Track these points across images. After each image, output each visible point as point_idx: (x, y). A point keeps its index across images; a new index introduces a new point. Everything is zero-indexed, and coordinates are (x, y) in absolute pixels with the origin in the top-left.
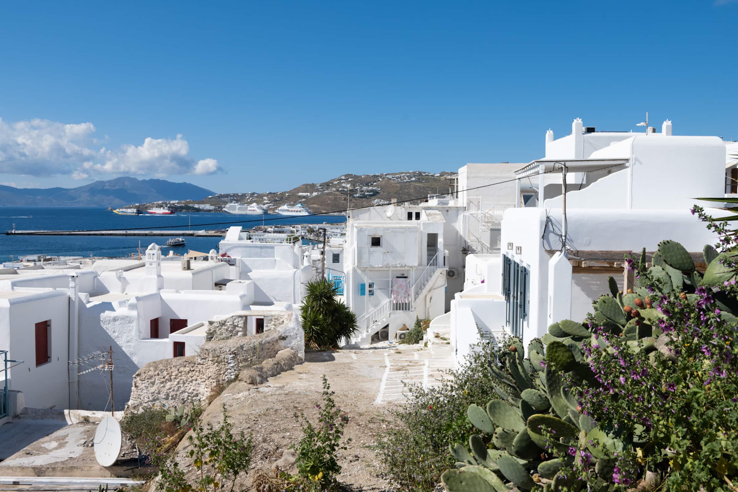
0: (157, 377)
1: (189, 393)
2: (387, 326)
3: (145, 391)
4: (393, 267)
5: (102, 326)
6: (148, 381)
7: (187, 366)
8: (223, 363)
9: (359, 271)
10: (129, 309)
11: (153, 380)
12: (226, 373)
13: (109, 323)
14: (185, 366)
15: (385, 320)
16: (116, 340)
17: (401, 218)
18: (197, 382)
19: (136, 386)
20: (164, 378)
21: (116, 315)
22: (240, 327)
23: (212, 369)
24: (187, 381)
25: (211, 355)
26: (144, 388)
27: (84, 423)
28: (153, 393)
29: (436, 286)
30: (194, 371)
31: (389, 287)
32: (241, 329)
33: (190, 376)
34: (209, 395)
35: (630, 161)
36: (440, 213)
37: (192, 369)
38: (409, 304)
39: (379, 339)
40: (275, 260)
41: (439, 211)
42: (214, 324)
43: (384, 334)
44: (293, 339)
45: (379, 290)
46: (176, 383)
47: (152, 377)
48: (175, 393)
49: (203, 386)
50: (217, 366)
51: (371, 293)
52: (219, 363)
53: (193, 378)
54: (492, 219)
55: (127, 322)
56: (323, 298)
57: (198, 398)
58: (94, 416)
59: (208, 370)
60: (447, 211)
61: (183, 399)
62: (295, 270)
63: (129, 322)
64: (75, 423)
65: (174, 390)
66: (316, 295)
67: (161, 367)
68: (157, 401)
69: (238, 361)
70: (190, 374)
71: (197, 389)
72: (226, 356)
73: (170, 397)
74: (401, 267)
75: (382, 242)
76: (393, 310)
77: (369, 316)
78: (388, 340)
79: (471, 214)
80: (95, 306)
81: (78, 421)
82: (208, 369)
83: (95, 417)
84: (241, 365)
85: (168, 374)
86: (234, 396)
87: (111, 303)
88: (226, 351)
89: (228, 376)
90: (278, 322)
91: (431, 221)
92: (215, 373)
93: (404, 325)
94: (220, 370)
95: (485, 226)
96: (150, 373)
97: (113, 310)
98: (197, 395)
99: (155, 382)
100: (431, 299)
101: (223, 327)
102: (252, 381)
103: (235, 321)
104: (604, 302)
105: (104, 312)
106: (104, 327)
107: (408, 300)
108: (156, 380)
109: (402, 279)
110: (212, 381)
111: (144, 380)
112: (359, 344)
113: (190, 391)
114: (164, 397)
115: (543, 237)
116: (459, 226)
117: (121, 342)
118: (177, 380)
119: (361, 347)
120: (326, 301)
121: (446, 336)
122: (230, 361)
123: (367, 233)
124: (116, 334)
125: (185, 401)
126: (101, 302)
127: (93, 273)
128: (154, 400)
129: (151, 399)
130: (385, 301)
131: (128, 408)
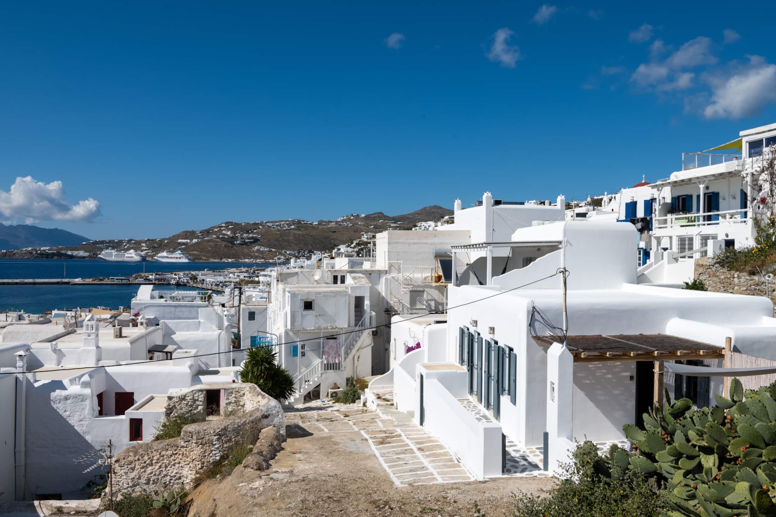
0: (137, 463)
1: (171, 477)
2: (319, 385)
3: (124, 477)
4: (324, 329)
5: (52, 405)
6: (128, 467)
7: (170, 449)
8: (208, 445)
9: (291, 334)
10: (82, 387)
11: (133, 466)
12: (211, 455)
13: (60, 402)
14: (167, 450)
15: (316, 379)
16: (67, 420)
17: (327, 281)
18: (180, 465)
19: (115, 473)
20: (145, 463)
21: (67, 394)
22: (201, 401)
23: (197, 451)
24: (169, 464)
25: (194, 437)
26: (124, 474)
27: (58, 514)
28: (133, 478)
29: (363, 346)
30: (176, 454)
31: (320, 348)
32: (201, 403)
33: (173, 460)
34: (194, 477)
35: (563, 244)
36: (364, 276)
37: (174, 452)
38: (339, 363)
39: (310, 398)
40: (200, 322)
41: (363, 274)
42: (173, 400)
43: (316, 394)
44: (275, 417)
45: (311, 352)
46: (157, 467)
47: (132, 462)
48: (156, 477)
49: (187, 469)
50: (202, 448)
51: (303, 354)
52: (204, 445)
53: (176, 461)
54: (411, 282)
55: (80, 400)
56: (264, 363)
57: (181, 481)
58: (67, 505)
59: (192, 453)
60: (370, 274)
61: (165, 483)
62: (220, 331)
63: (82, 401)
64: (47, 514)
65: (155, 475)
66: (257, 360)
67: (141, 451)
68: (138, 487)
69: (222, 442)
70: (173, 458)
71: (180, 472)
72: (211, 438)
73: (152, 482)
74: (333, 328)
75: (315, 305)
76: (325, 370)
77: (302, 377)
78: (319, 398)
79: (393, 277)
80: (44, 385)
81: (50, 513)
82: (192, 451)
83: (68, 507)
84: (225, 445)
85: (149, 458)
86: (250, 486)
87: (61, 381)
88: (210, 433)
89: (213, 458)
90: (239, 395)
91: (358, 285)
92: (199, 456)
93: (335, 384)
94: (205, 452)
95: (405, 288)
96: (130, 459)
97: (64, 388)
98: (180, 478)
99: (135, 467)
100: (359, 357)
101: (183, 402)
102: (259, 467)
103: (195, 396)
104: (712, 427)
105: (55, 391)
106: (55, 406)
107: (339, 360)
108: (137, 465)
109: (332, 340)
110: (197, 463)
111: (123, 466)
112: (293, 404)
113: (173, 475)
114: (145, 482)
115: (530, 325)
116: (382, 288)
117: (73, 421)
118: (159, 464)
119: (295, 407)
120: (267, 366)
121: (387, 397)
122: (214, 443)
123: (300, 297)
124: (68, 413)
125: (167, 485)
126: (50, 381)
127: (24, 346)
128: (134, 486)
129: (131, 484)
130: (317, 362)
131: (105, 495)
